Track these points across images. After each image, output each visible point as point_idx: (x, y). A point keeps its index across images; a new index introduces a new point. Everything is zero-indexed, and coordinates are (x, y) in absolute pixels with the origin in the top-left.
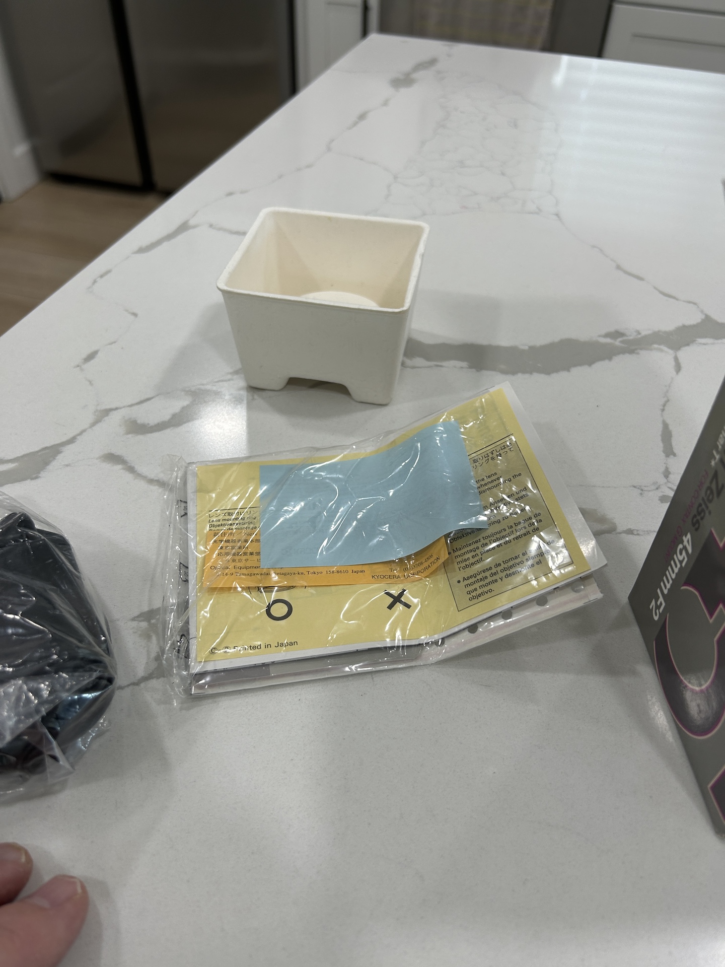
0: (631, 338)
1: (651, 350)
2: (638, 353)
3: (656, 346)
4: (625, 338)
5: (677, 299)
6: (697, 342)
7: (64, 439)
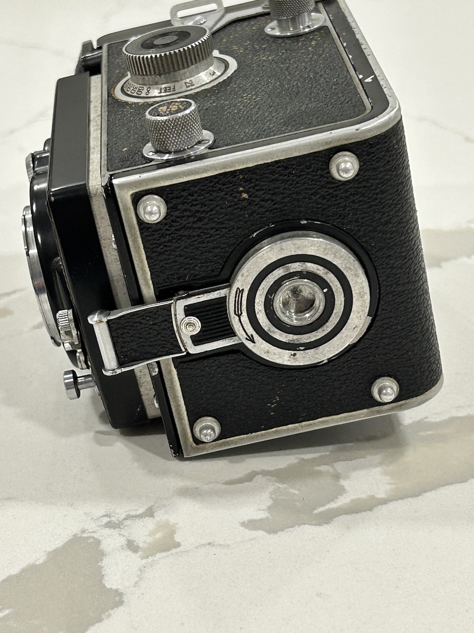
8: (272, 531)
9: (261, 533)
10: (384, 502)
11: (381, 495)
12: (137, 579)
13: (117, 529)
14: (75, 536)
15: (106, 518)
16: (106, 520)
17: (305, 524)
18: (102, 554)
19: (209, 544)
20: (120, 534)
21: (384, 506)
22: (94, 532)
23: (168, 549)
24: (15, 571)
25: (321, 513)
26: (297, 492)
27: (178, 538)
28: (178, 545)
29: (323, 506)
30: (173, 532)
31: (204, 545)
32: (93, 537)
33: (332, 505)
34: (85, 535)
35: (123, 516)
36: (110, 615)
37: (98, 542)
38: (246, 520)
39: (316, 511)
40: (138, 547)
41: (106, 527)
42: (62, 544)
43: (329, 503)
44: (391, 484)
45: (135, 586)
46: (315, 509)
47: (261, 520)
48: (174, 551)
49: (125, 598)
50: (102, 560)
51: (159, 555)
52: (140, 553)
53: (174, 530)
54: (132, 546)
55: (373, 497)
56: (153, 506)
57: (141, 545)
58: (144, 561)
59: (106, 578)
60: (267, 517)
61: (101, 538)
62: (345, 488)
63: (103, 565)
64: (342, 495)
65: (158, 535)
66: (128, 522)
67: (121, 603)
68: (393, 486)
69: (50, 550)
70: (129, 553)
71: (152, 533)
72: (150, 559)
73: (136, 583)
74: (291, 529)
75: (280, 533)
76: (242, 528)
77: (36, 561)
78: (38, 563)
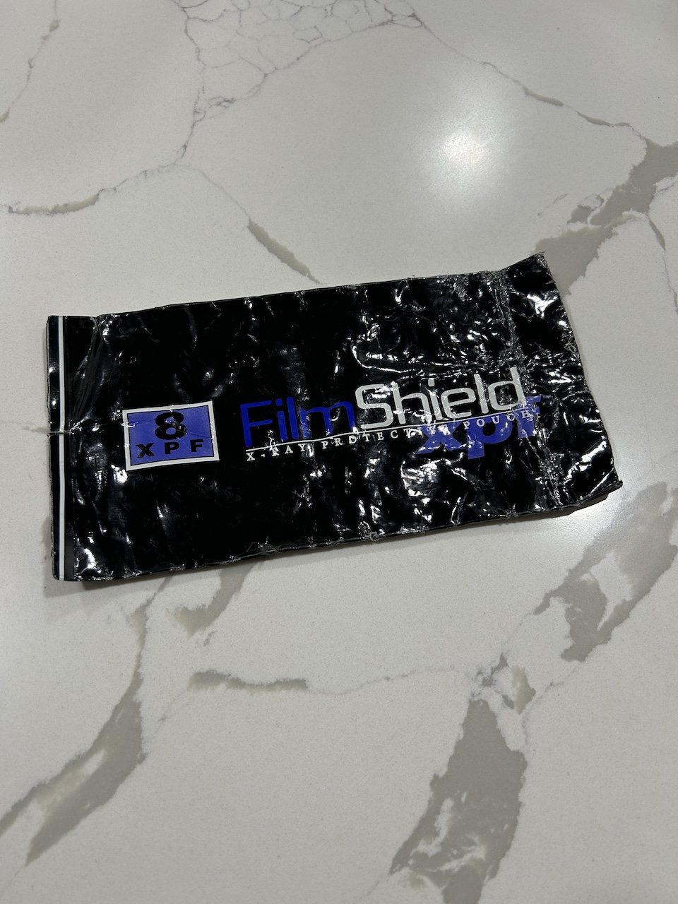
0: (598, 211)
1: (625, 222)
2: (616, 234)
3: (625, 213)
4: (593, 214)
5: (608, 125)
6: (658, 189)
7: (127, 682)
8: (582, 658)
9: (575, 663)
10: (632, 604)
11: (629, 598)
12: (525, 736)
13: (492, 686)
14: (470, 701)
15: (480, 675)
16: (480, 678)
17: (596, 645)
18: (493, 717)
19: (551, 684)
20: (496, 691)
21: (634, 609)
22: (479, 694)
23: (529, 699)
24: (451, 751)
25: (602, 628)
26: (580, 610)
27: (532, 685)
28: (533, 692)
29: (600, 620)
30: (525, 680)
31: (548, 688)
32: (481, 700)
33: (605, 618)
34: (476, 699)
35: (489, 671)
36: (524, 779)
37: (486, 704)
38: (563, 651)
39: (599, 629)
40: (511, 701)
41: (485, 686)
42: (466, 713)
43: (602, 616)
44: (629, 583)
45: (527, 744)
46: (597, 626)
47: (571, 648)
48: (534, 699)
49: (527, 757)
50: (496, 723)
51: (528, 706)
52: (516, 708)
53: (525, 677)
54: (508, 702)
55: (624, 600)
56: (502, 654)
57: (513, 698)
58: (521, 716)
59: (507, 741)
60: (573, 645)
61: (487, 699)
62: (607, 596)
63: (499, 727)
64: (607, 605)
65: (519, 684)
66: (495, 677)
67: (524, 765)
68: (632, 585)
69: (462, 721)
70: (509, 710)
71: (514, 684)
72: (524, 711)
73: (526, 740)
74: (591, 653)
75: (586, 658)
76: (563, 661)
77: (459, 737)
78: (461, 738)
